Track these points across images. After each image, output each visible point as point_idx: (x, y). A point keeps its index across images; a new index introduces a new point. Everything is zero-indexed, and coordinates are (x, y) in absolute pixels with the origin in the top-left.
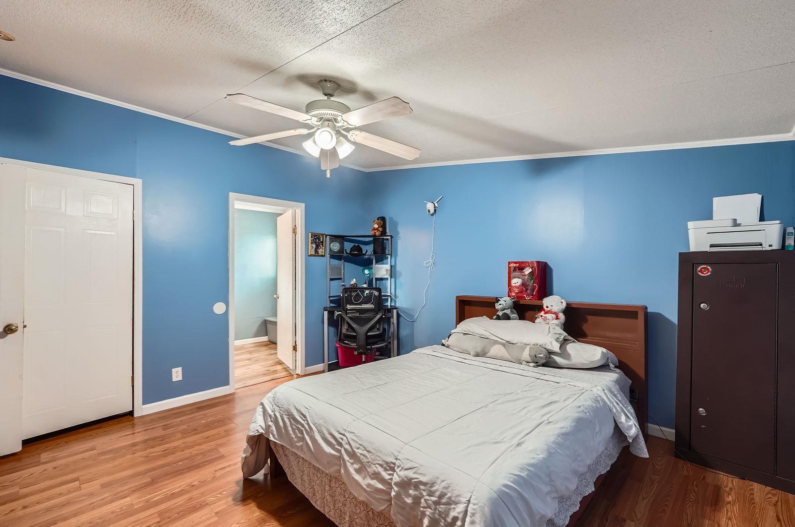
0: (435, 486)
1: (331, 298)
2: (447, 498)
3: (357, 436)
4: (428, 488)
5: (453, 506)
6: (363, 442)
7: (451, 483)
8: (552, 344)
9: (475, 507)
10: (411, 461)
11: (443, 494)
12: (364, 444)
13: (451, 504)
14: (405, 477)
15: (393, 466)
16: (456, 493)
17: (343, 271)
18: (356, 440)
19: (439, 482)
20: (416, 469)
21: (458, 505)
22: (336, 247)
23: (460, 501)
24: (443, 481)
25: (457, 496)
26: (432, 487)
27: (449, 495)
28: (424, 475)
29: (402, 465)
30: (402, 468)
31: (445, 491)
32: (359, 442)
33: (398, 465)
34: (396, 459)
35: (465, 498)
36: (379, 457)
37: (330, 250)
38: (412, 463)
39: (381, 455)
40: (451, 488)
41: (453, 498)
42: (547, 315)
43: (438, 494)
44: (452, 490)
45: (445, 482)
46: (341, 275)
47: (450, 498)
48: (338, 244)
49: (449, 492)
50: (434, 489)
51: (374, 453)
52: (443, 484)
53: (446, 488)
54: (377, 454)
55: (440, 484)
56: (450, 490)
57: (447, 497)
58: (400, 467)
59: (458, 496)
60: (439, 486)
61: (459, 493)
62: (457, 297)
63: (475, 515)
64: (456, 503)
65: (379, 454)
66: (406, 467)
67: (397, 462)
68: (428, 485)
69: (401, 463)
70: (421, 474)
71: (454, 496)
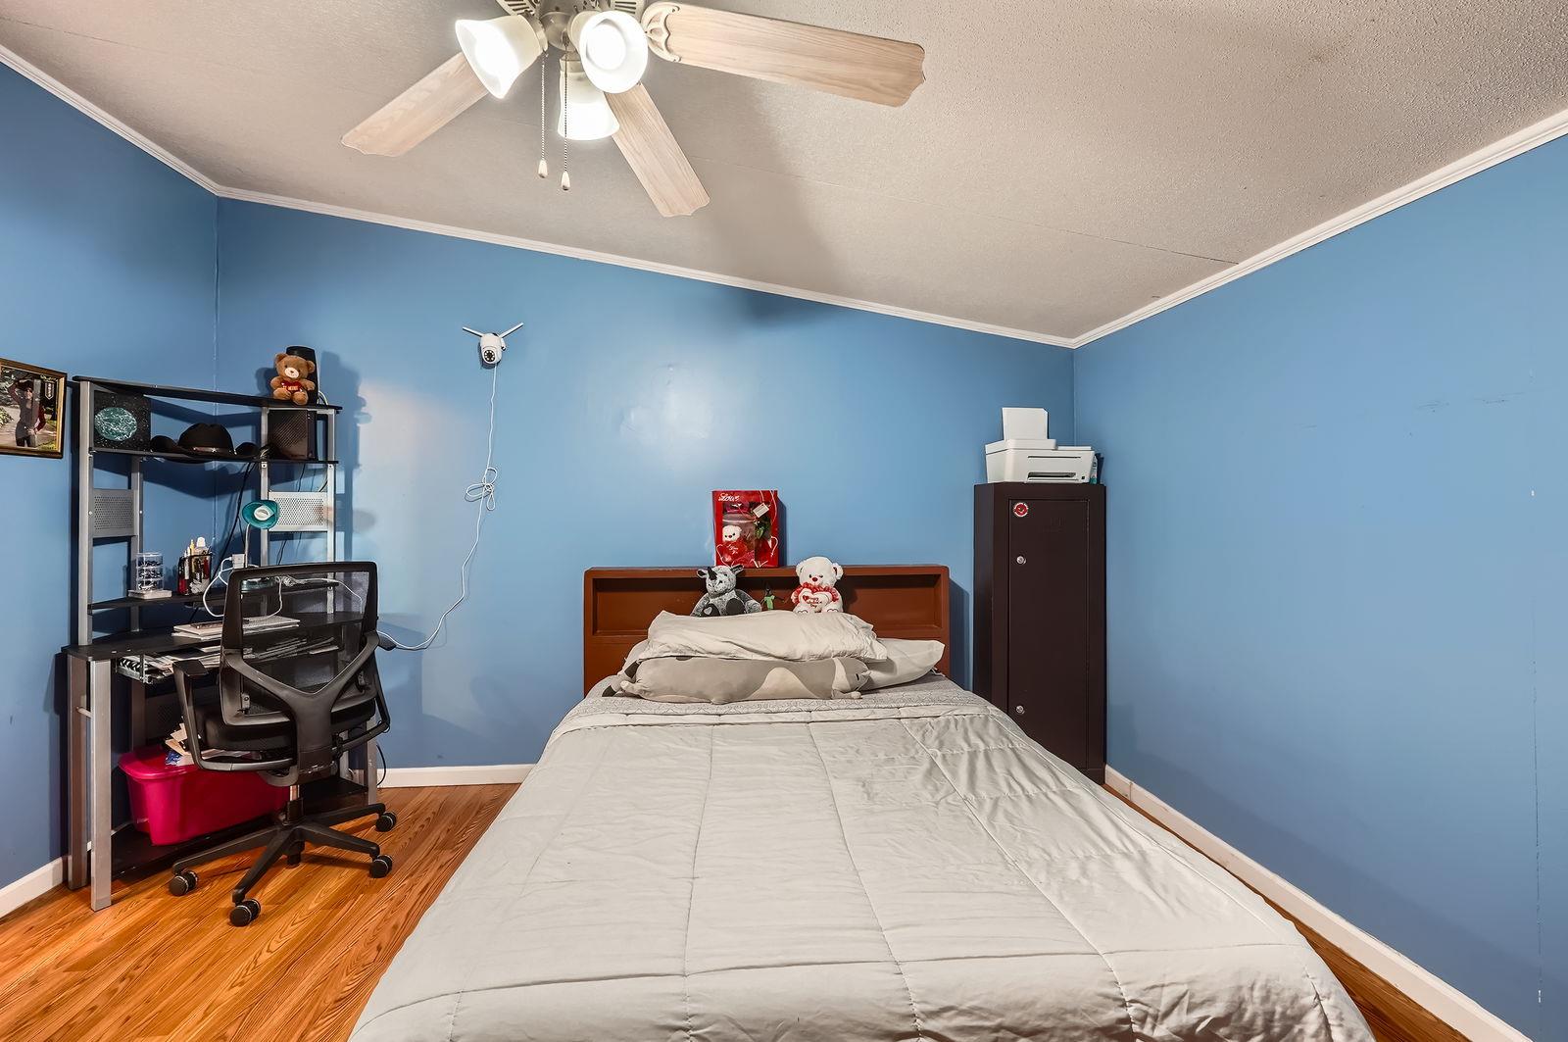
0: (1245, 1010)
1: (94, 611)
2: (1280, 1020)
3: (969, 1012)
4: (1235, 1024)
5: (1297, 1028)
6: (1002, 1016)
7: (1268, 980)
8: (873, 650)
9: (1331, 1001)
10: (1163, 986)
11: (1268, 1017)
12: (1007, 1021)
13: (1291, 1027)
14: (1176, 1034)
15: (1127, 1026)
16: (1287, 994)
17: (137, 512)
18: (975, 1023)
19: (1247, 997)
20: (1186, 998)
21: (1304, 1019)
22: (122, 424)
23: (1304, 1006)
24: (1252, 988)
25: (1292, 1003)
26: (1241, 1016)
27: (1279, 1009)
28: (1210, 1001)
29: (1151, 1011)
30: (1155, 1018)
31: (1268, 1006)
32: (987, 1024)
33: (1140, 1015)
34: (1124, 1005)
35: (1309, 994)
36: (1076, 1028)
37: (96, 435)
38: (1166, 990)
39: (1078, 1020)
40: (1273, 991)
41: (1289, 1012)
42: (817, 595)
43: (1259, 1022)
44: (1278, 994)
45: (1257, 987)
46: (131, 526)
47: (1283, 1014)
48: (128, 415)
49: (1274, 1004)
50: (1247, 1016)
51: (1054, 1028)
52: (1257, 994)
53: (1265, 999)
54: (1063, 1025)
55: (1252, 996)
56: (1273, 997)
57: (1277, 1017)
58: (1149, 1020)
59: (1295, 999)
60: (1253, 1003)
61: (1292, 993)
62: (588, 574)
63: (1343, 1016)
64: (1298, 1018)
65: (1071, 1019)
66: (1163, 1009)
67: (1131, 1011)
68: (1234, 1018)
69: (1145, 1008)
70: (1203, 1003)
71: (1288, 1004)
